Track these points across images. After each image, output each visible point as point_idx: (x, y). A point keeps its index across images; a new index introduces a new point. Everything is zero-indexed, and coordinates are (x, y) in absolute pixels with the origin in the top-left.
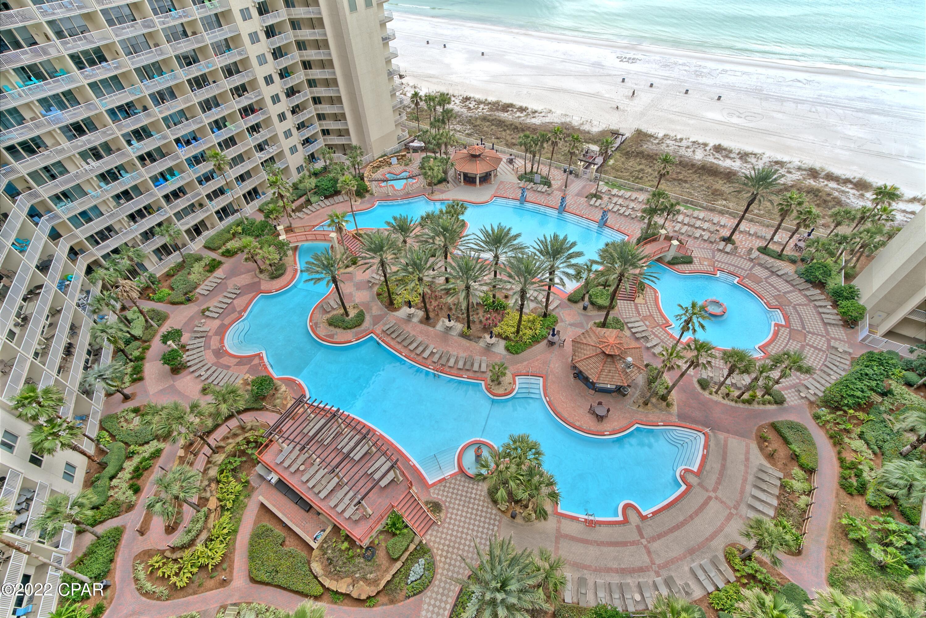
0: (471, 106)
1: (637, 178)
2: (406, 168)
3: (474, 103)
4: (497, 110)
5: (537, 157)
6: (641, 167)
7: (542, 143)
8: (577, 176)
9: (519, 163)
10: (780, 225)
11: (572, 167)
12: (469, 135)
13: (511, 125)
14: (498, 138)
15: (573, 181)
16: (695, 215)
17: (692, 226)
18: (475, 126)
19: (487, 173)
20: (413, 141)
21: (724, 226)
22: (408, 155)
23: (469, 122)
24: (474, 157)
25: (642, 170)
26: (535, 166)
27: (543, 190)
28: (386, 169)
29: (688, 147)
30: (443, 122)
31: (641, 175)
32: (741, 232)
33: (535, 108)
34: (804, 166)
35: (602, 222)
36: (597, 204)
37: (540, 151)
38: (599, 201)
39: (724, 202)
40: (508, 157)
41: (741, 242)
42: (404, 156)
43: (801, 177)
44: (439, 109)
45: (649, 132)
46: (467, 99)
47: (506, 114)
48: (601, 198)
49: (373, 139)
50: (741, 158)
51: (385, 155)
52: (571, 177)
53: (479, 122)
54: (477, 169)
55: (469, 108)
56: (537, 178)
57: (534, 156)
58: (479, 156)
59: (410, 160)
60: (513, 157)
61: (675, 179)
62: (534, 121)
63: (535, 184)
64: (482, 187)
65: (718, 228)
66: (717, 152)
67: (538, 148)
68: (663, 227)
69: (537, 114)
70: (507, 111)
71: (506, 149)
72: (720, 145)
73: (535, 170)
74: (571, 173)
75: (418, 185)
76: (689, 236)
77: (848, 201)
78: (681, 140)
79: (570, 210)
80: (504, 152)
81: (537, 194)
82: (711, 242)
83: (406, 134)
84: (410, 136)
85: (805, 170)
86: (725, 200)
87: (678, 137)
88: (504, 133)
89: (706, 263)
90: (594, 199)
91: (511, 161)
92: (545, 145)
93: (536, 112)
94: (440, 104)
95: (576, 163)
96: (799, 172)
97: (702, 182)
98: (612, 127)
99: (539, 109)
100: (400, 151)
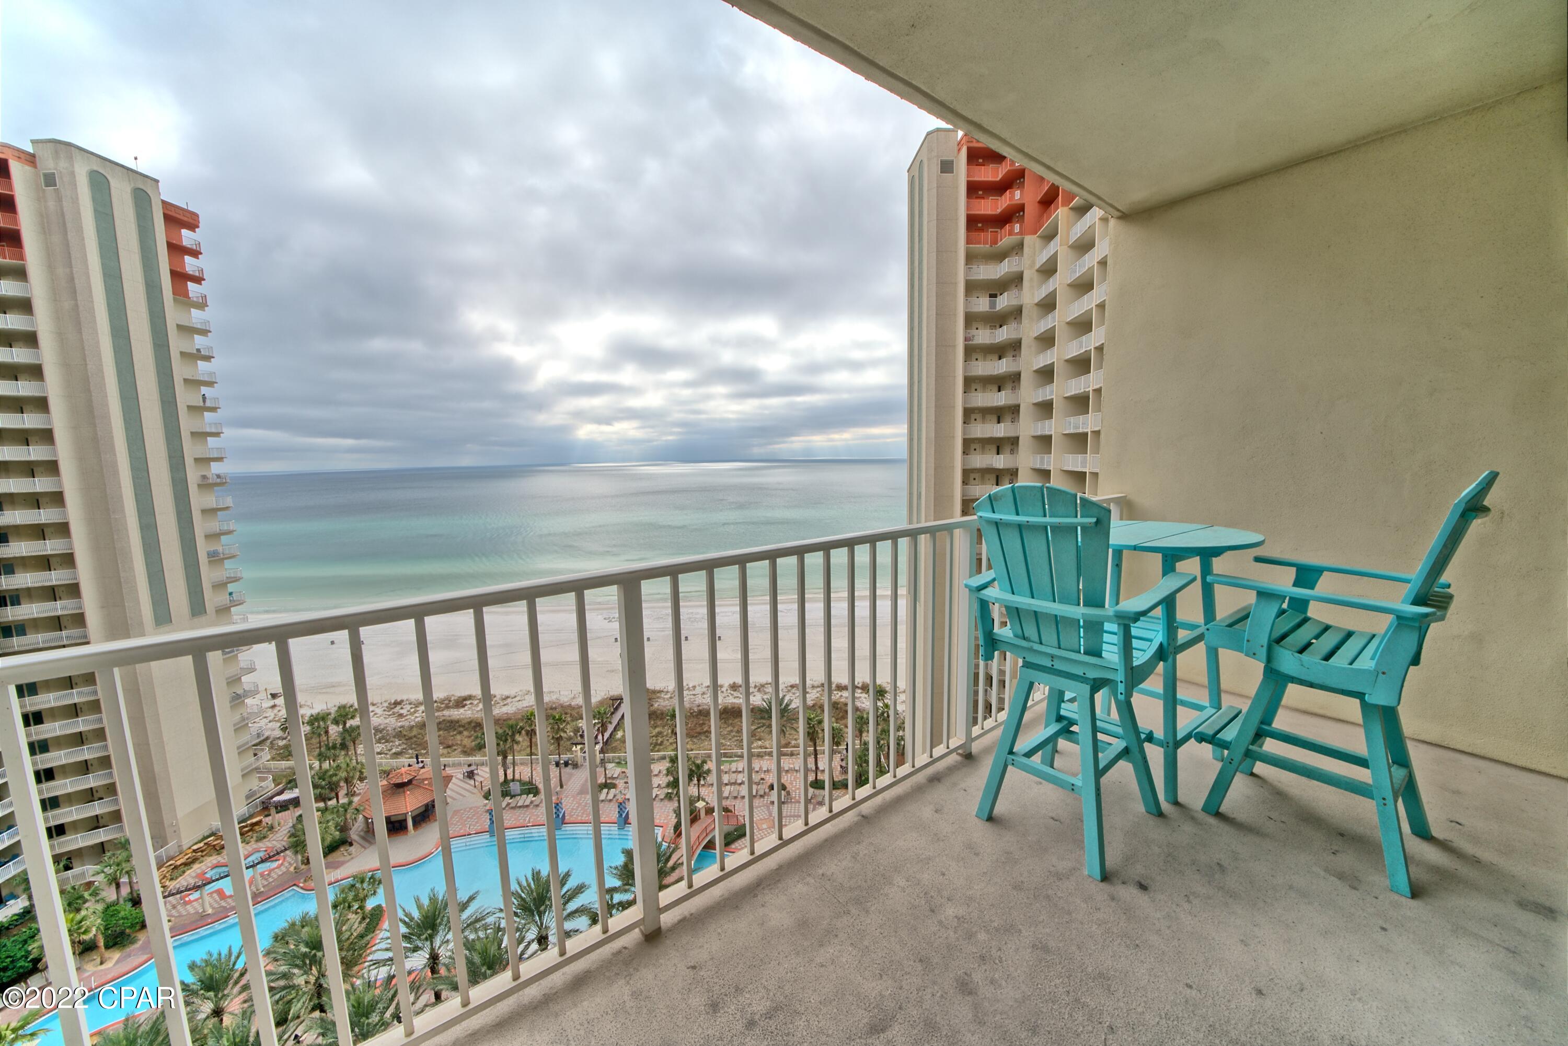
0: (404, 712)
1: (656, 744)
2: (260, 844)
3: (408, 707)
4: (448, 707)
5: (510, 758)
6: (657, 730)
7: (513, 735)
8: (576, 766)
9: (483, 774)
10: (815, 750)
11: (565, 757)
12: (397, 755)
13: (470, 723)
14: (449, 747)
15: (571, 775)
16: (734, 769)
17: (735, 783)
18: (411, 738)
19: (427, 805)
20: (281, 793)
21: (768, 771)
22: (268, 820)
23: (399, 735)
24: (401, 786)
25: (660, 733)
26: (510, 772)
27: (527, 803)
28: (213, 859)
29: (704, 694)
30: (344, 746)
31: (660, 740)
32: (787, 771)
33: (506, 693)
34: (816, 684)
35: (622, 820)
36: (610, 796)
37: (511, 748)
38: (613, 791)
39: (760, 743)
40: (466, 769)
41: (791, 783)
42: (259, 822)
43: (818, 695)
44: (334, 730)
45: (657, 688)
46: (397, 703)
47: (462, 710)
48: (614, 786)
49: (180, 814)
50: (759, 690)
51: (213, 834)
52: (569, 769)
53: (415, 732)
54: (410, 804)
55: (401, 715)
56: (515, 787)
57: (505, 757)
58: (410, 782)
59: (271, 828)
60: (473, 768)
61: (700, 733)
62: (505, 710)
63: (512, 797)
64: (420, 831)
65: (763, 776)
66: (735, 690)
67: (508, 744)
68: (699, 798)
69: (509, 700)
70: (463, 706)
71: (463, 759)
72: (734, 683)
73: (510, 777)
74: (566, 764)
75: (284, 869)
76: (736, 798)
77: (863, 705)
78: (694, 687)
79: (572, 819)
80: (459, 764)
81: (518, 812)
82: (761, 796)
83: (269, 786)
84: (276, 785)
85: (818, 687)
86: (760, 740)
87: (691, 686)
88: (458, 737)
89: (765, 826)
90: (605, 791)
91: (471, 775)
92: (518, 738)
93: (508, 697)
94: (336, 722)
95: (570, 750)
96: (815, 691)
97: (729, 729)
98: (612, 693)
99: (512, 693)
100: (251, 816)
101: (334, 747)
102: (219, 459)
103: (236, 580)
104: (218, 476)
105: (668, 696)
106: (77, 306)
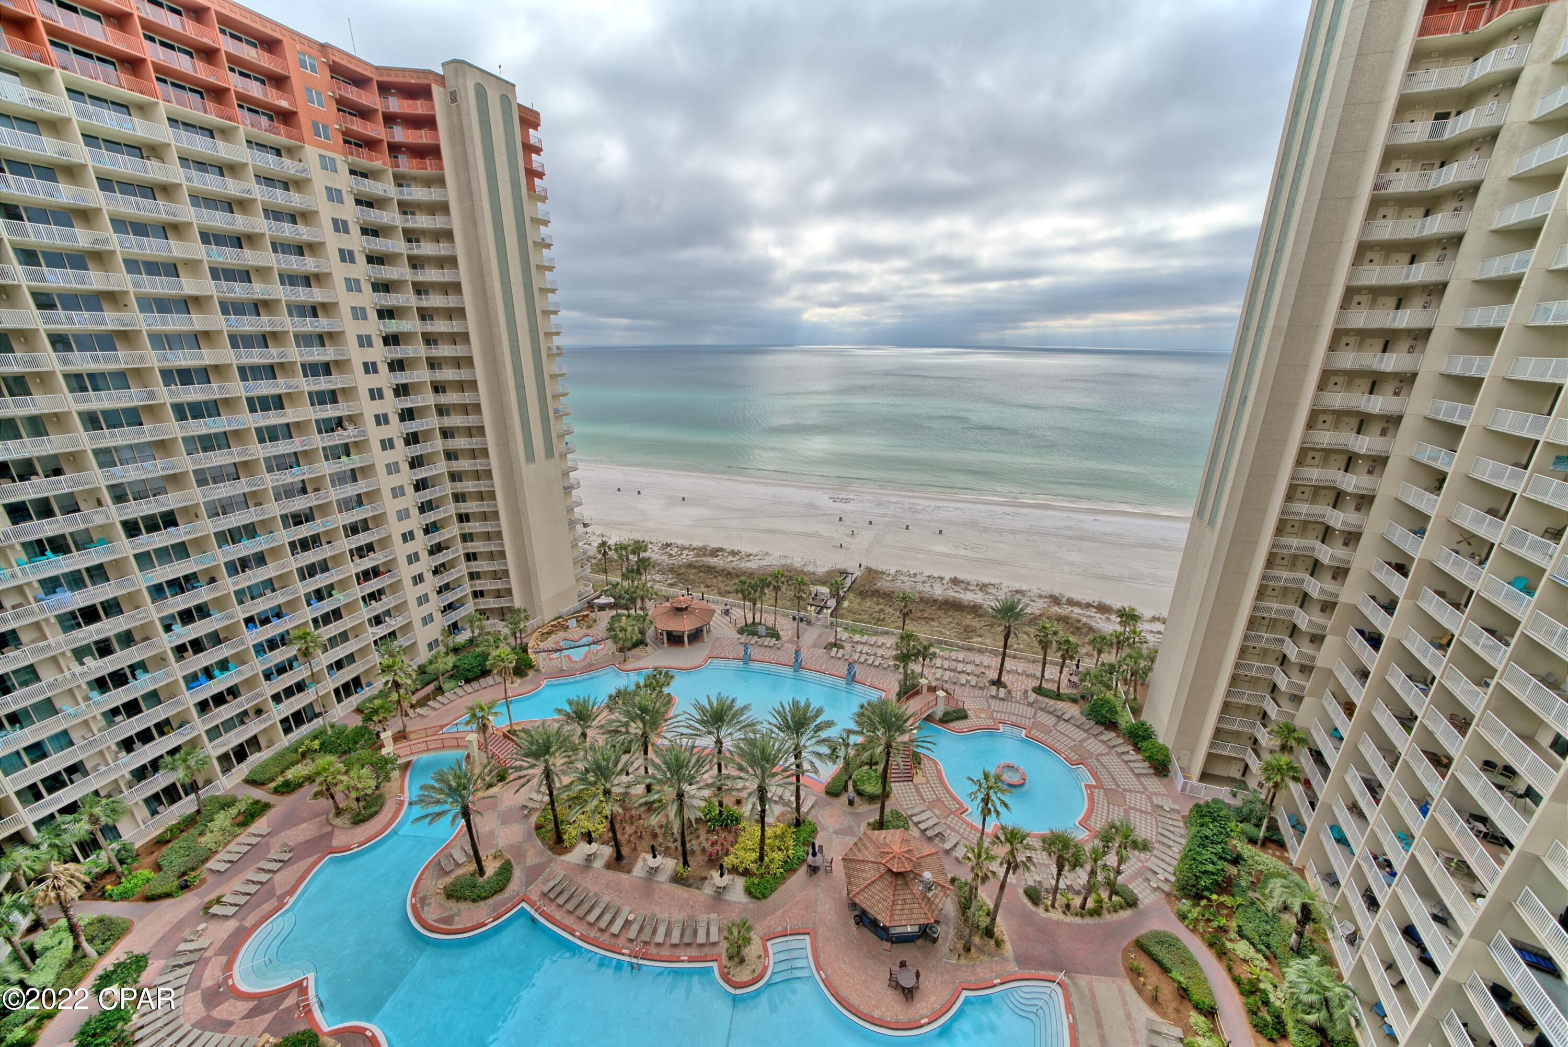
0: (672, 553)
1: (879, 620)
2: (589, 631)
3: (676, 550)
4: (705, 555)
5: (758, 605)
6: (880, 607)
7: (762, 588)
8: (809, 623)
9: (737, 613)
10: (1045, 659)
11: (802, 613)
12: (671, 585)
13: (723, 571)
15: (806, 630)
16: (953, 658)
17: (955, 671)
18: (679, 575)
19: (697, 630)
20: (598, 597)
21: (988, 667)
22: (592, 615)
23: (672, 570)
24: (679, 611)
25: (881, 611)
26: (758, 616)
27: (771, 645)
28: (561, 634)
29: (924, 582)
30: (639, 572)
31: (882, 617)
32: (1008, 672)
33: (749, 551)
34: (1044, 594)
35: (850, 678)
36: (839, 655)
37: (760, 597)
38: (841, 652)
39: (980, 639)
40: (723, 607)
41: (1012, 684)
42: (587, 616)
43: (1045, 606)
44: (634, 558)
45: (880, 570)
46: (668, 545)
47: (715, 560)
48: (842, 647)
49: (544, 598)
50: (981, 589)
51: (560, 617)
52: (803, 625)
53: (683, 570)
54: (685, 625)
55: (671, 555)
56: (762, 630)
57: (755, 604)
58: (686, 609)
59: (595, 621)
60: (728, 607)
61: (920, 619)
62: (749, 564)
63: (759, 637)
64: (693, 647)
65: (983, 671)
66: (955, 585)
67: (758, 594)
68: (922, 675)
69: (752, 558)
70: (717, 557)
71: (720, 599)
72: (956, 578)
73: (757, 620)
74: (801, 620)
75: (605, 652)
76: (955, 683)
77: (1098, 627)
78: (915, 575)
79: (807, 667)
80: (717, 602)
81: (764, 650)
82: (981, 688)
83: (590, 589)
84: (595, 591)
85: (1046, 597)
86: (980, 637)
87: (912, 573)
88: (714, 581)
89: (983, 715)
90: (835, 649)
91: (727, 612)
92: (766, 591)
93: (750, 555)
94: (633, 552)
95: (805, 609)
96: (1042, 601)
97: (950, 619)
98: (838, 567)
99: (754, 552)
100: (581, 610)
101: (632, 571)
102: (558, 334)
103: (570, 433)
104: (558, 348)
105: (890, 578)
106: (473, 205)
